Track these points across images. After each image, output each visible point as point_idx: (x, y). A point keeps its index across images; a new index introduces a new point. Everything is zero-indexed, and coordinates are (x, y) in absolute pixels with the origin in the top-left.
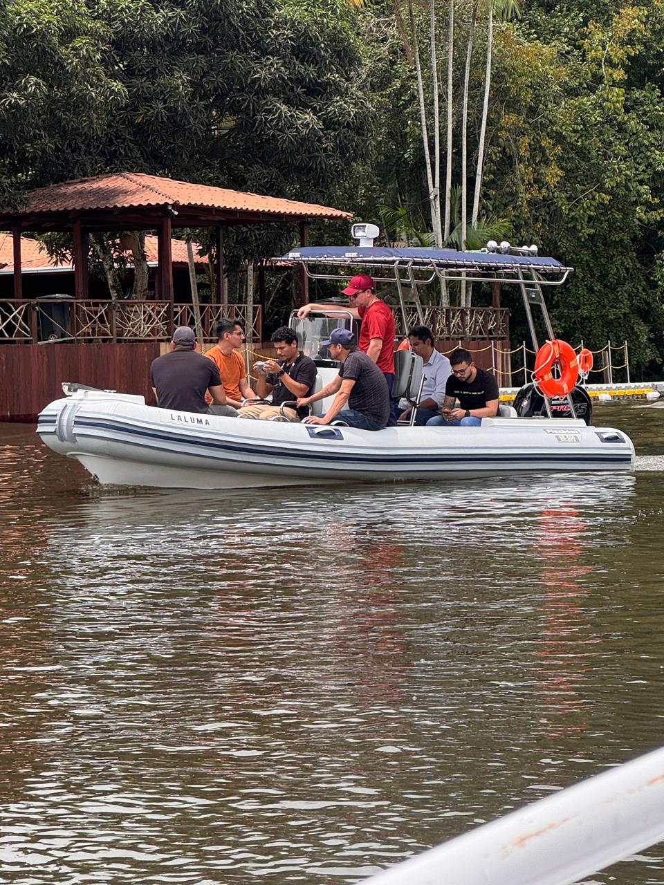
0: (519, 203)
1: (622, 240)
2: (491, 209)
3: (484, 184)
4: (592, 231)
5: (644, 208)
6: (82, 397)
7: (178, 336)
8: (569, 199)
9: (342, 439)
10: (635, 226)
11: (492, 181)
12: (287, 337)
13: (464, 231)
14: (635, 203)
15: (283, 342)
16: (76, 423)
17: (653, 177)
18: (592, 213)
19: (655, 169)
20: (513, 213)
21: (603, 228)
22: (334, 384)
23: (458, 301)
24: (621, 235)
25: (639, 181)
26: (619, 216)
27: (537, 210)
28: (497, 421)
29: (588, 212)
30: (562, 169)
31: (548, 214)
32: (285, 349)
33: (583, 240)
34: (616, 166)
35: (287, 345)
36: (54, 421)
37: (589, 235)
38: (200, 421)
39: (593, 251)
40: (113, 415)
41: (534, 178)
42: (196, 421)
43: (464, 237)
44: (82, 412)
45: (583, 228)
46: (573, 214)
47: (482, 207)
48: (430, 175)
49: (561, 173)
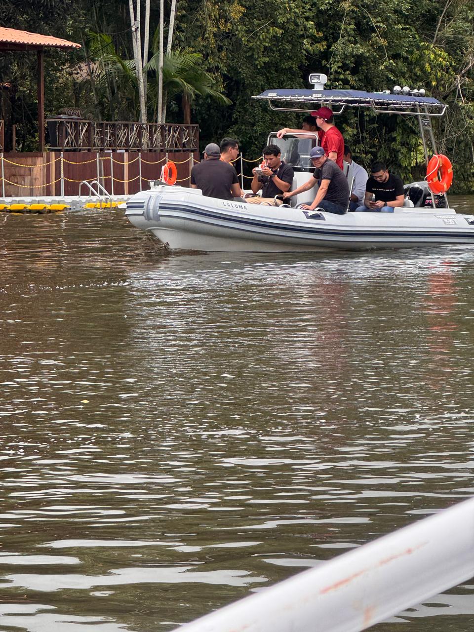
0: (207, 35)
1: (291, 68)
2: (183, 40)
3: (176, 18)
4: (267, 59)
5: (310, 41)
6: (160, 190)
7: (208, 150)
8: (247, 32)
9: (325, 220)
10: (302, 56)
11: (183, 16)
12: (275, 151)
13: (161, 58)
14: (302, 36)
15: (272, 155)
16: (160, 207)
17: (317, 15)
18: (267, 45)
19: (318, 8)
20: (202, 43)
21: (275, 57)
22: (309, 183)
23: (155, 119)
24: (290, 63)
25: (305, 18)
26: (288, 47)
27: (221, 41)
28: (405, 209)
29: (264, 44)
30: (242, 5)
31: (230, 44)
32: (273, 160)
33: (259, 67)
34: (287, 5)
35: (274, 157)
36: (142, 207)
37: (264, 63)
38: (241, 207)
39: (266, 76)
40: (188, 202)
41: (219, 14)
42: (238, 206)
43: (161, 64)
44: (164, 200)
45: (259, 57)
46: (251, 44)
47: (176, 38)
48: (132, 11)
49: (242, 9)
